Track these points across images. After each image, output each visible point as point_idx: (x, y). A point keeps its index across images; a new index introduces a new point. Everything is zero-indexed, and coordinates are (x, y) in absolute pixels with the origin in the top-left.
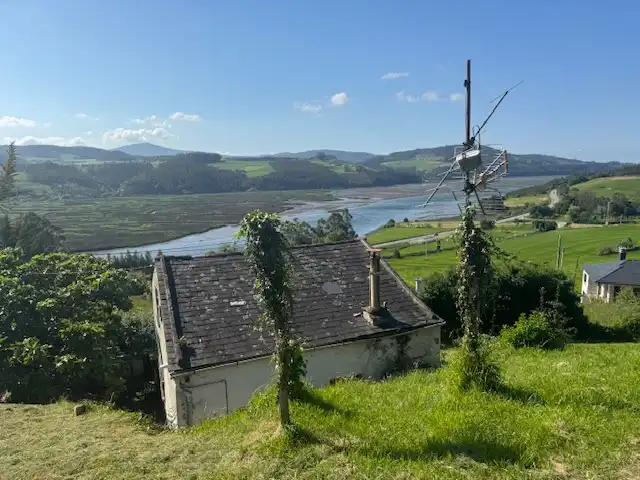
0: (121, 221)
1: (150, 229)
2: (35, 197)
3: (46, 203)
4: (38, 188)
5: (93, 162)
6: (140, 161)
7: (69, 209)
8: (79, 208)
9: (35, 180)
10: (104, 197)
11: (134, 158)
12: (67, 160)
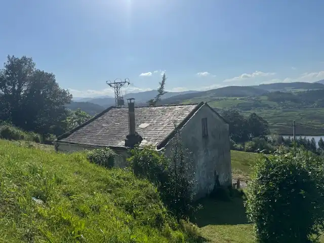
4: (272, 103)
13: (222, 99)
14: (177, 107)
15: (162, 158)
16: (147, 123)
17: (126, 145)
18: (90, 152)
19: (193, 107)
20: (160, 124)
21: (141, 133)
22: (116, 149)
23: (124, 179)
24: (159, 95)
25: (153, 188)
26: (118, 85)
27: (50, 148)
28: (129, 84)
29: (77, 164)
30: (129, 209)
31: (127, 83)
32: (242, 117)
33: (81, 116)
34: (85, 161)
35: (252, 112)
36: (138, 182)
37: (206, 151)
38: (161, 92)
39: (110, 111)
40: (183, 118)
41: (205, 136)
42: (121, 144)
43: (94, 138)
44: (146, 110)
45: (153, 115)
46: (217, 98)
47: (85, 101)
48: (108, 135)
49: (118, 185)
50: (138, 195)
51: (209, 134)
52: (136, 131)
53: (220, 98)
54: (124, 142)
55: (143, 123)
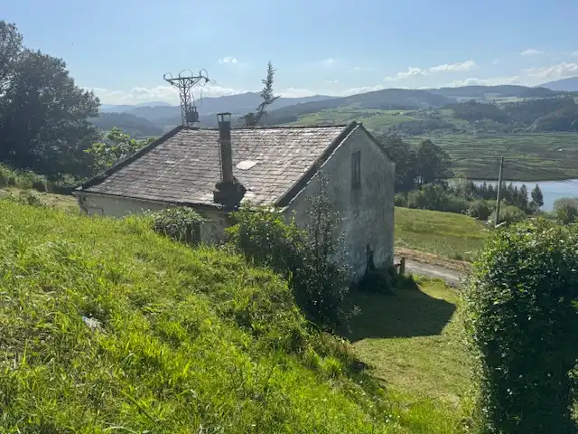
0: (522, 157)
1: (549, 166)
2: (455, 131)
3: (463, 136)
4: (460, 123)
5: (514, 99)
6: (562, 96)
7: (479, 142)
8: (488, 141)
9: (458, 116)
10: (515, 132)
11: (555, 94)
12: (490, 98)
13: (374, 114)
14: (306, 130)
15: (291, 228)
16: (252, 160)
17: (216, 200)
18: (155, 216)
19: (338, 132)
20: (278, 162)
21: (242, 180)
22: (199, 207)
23: (227, 266)
24: (264, 104)
25: (280, 284)
26: (185, 83)
27: (69, 202)
28: (207, 80)
29: (135, 237)
30: (243, 320)
31: (203, 80)
32: (406, 146)
33: (119, 141)
34: (149, 233)
35: (425, 138)
36: (253, 273)
37: (356, 212)
38: (267, 97)
39: (178, 136)
40: (319, 152)
41: (356, 185)
42: (207, 198)
43: (154, 185)
44: (247, 135)
45: (261, 144)
46: (364, 111)
47: (120, 112)
48: (179, 181)
49: (219, 278)
50: (255, 296)
51: (363, 181)
52: (234, 174)
53: (370, 111)
54: (212, 196)
55: (245, 159)
